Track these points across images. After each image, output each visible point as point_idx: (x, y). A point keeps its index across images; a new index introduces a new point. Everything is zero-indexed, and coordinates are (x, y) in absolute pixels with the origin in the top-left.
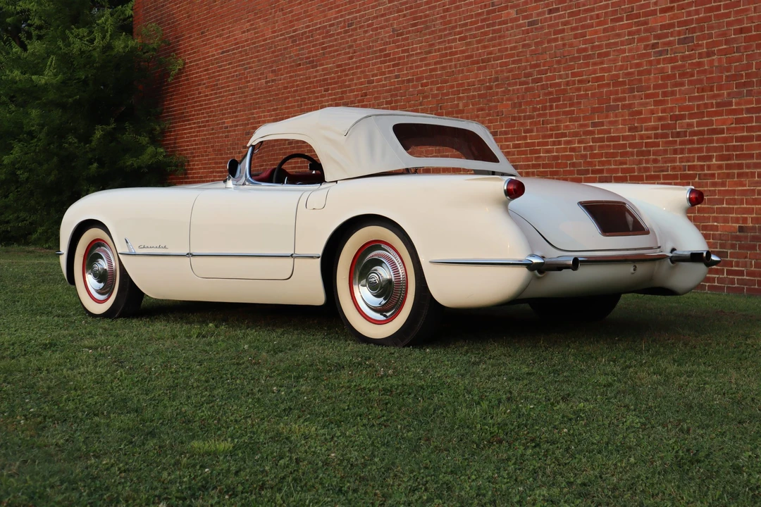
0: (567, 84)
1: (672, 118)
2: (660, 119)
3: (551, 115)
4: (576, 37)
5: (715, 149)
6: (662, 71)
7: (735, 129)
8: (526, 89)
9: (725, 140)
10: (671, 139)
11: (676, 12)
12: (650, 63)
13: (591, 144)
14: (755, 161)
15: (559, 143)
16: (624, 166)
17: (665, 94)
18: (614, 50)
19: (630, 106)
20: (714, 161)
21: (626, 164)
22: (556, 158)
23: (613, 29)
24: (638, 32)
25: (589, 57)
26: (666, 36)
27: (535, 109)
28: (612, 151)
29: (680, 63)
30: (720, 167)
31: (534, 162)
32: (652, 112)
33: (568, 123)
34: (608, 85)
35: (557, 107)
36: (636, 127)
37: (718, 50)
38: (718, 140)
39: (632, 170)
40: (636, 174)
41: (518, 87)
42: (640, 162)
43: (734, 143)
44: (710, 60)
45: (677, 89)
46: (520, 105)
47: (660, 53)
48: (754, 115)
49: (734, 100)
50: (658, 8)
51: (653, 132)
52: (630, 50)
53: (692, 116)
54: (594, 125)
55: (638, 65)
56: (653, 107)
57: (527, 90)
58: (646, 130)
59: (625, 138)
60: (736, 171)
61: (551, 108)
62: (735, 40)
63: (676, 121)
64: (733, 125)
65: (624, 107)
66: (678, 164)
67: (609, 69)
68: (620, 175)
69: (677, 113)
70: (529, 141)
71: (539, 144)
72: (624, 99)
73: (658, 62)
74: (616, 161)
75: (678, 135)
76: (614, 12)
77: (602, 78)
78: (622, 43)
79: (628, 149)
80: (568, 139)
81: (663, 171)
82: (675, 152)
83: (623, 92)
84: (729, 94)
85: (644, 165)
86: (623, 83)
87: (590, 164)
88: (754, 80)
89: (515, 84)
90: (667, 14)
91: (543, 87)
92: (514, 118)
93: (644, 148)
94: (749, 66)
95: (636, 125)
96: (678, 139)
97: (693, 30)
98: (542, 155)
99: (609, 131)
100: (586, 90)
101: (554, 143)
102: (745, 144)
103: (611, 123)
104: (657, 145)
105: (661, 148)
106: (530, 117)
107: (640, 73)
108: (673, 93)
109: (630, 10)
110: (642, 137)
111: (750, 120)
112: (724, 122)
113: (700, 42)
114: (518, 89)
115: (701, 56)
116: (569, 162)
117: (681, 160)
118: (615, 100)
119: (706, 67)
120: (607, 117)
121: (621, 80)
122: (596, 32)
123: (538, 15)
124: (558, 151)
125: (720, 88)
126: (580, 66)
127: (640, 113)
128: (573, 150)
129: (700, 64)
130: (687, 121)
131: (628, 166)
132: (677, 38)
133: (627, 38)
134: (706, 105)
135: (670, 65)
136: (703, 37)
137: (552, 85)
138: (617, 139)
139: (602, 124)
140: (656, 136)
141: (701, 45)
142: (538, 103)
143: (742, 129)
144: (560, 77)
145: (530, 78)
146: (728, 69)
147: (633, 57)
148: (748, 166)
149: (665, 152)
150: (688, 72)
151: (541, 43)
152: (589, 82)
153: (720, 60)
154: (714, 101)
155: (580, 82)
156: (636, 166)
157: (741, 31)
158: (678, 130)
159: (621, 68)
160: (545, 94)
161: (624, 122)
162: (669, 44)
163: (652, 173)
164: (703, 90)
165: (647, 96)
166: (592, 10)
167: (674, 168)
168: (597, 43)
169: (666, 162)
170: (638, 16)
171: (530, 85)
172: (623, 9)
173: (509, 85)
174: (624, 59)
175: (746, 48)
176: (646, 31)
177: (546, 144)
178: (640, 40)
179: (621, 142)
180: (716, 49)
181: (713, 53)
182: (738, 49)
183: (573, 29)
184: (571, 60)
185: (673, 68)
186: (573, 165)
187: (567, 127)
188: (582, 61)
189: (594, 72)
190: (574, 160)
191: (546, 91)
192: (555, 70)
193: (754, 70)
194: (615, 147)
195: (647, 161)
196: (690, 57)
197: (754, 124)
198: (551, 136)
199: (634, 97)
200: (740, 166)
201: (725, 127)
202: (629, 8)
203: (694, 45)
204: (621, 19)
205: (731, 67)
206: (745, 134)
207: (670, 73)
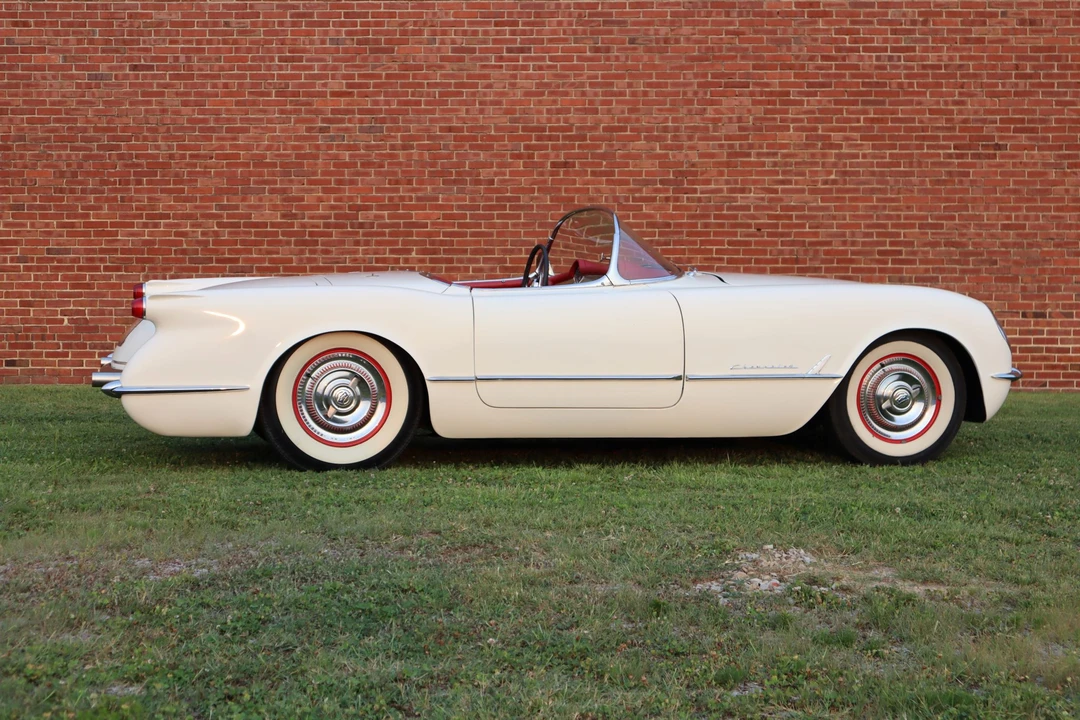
0: (171, 157)
1: (350, 208)
2: (333, 208)
3: (137, 191)
4: (185, 104)
5: (415, 243)
6: (336, 157)
7: (443, 224)
8: (84, 156)
9: (429, 234)
10: (349, 229)
11: (355, 98)
12: (318, 147)
13: (216, 229)
14: (469, 256)
15: (156, 225)
16: (275, 256)
17: (339, 182)
18: (256, 128)
19: (284, 191)
20: (414, 254)
21: (278, 253)
22: (153, 242)
23: (254, 103)
24: (295, 111)
25: (213, 130)
26: (342, 121)
27: (104, 182)
28: (253, 238)
29: (362, 151)
30: (422, 261)
31: (103, 246)
32: (320, 200)
33: (172, 203)
34: (247, 165)
35: (149, 182)
36: (295, 215)
37: (418, 145)
38: (418, 234)
39: (291, 261)
40: (294, 264)
41: (68, 152)
42: (302, 252)
43: (441, 238)
44: (407, 154)
45: (360, 178)
46: (74, 174)
47: (333, 138)
48: (468, 212)
49: (441, 196)
50: (328, 90)
51: (322, 221)
52: (283, 130)
53: (381, 208)
54: (223, 208)
55: (294, 148)
56: (320, 194)
57: (87, 158)
58: (312, 218)
59: (273, 225)
60: (444, 266)
61: (139, 182)
62: (441, 137)
63: (358, 211)
64: (440, 220)
65: (272, 191)
66: (361, 255)
67: (248, 148)
68: (267, 264)
69: (359, 203)
70: (92, 220)
71: (113, 225)
72: (275, 182)
73: (330, 147)
74: (260, 250)
75: (361, 225)
76: (254, 86)
77: (237, 156)
78: (270, 121)
79: (281, 237)
80: (171, 220)
81: (338, 263)
82: (357, 243)
83: (273, 174)
84: (434, 190)
85: (308, 255)
86: (274, 165)
87: (215, 251)
88: (468, 179)
89: (65, 148)
90: (342, 99)
91: (121, 157)
92: (61, 191)
93: (307, 237)
94: (461, 164)
95: (294, 211)
96: (361, 231)
97: (383, 121)
98: (119, 238)
99: (249, 216)
100: (206, 167)
101: (145, 225)
102: (455, 239)
103: (250, 207)
104: (330, 234)
105: (334, 238)
106: (93, 191)
107: (298, 156)
108: (352, 182)
109: (283, 86)
110: (303, 225)
111: (464, 216)
112: (428, 217)
113: (393, 134)
114: (69, 156)
115: (393, 147)
116: (174, 248)
117: (366, 252)
118: (256, 182)
119: (401, 160)
120: (244, 200)
121: (268, 160)
122: (223, 103)
123: (111, 68)
124: (151, 234)
125: (421, 182)
126: (196, 138)
127: (302, 199)
128: (184, 234)
129: (391, 156)
130: (374, 212)
131: (280, 256)
132: (358, 125)
133: (277, 115)
134: (402, 198)
135: (347, 153)
136: (398, 130)
137: (137, 157)
138: (265, 225)
139: (236, 207)
140: (327, 225)
141: (395, 137)
142: (110, 175)
143: (453, 225)
144: (158, 148)
145: (96, 144)
146: (433, 165)
147: (289, 138)
148: (460, 261)
149: (342, 243)
150: (375, 163)
151: (119, 103)
152: (211, 158)
153: (421, 155)
154: (414, 195)
155: (192, 156)
156: (294, 257)
157: (450, 129)
158: (360, 221)
159: (269, 148)
160: (126, 166)
161: (275, 207)
162: (347, 130)
163: (321, 264)
164: (397, 182)
165: (311, 182)
166: (218, 77)
167: (355, 260)
168: (224, 116)
169: (342, 253)
170: (297, 94)
171: (96, 152)
172: (270, 84)
173: (49, 147)
174: (273, 138)
175: (456, 147)
176: (308, 112)
177: (131, 225)
178: (297, 121)
179: (269, 229)
180: (415, 143)
181: (412, 147)
182: (446, 147)
183: (177, 94)
184: (176, 130)
185: (351, 156)
186: (184, 252)
187: (170, 207)
188: (197, 133)
189: (222, 147)
190: (185, 246)
191: (130, 162)
192: (145, 139)
193: (467, 168)
194: (257, 234)
195: (312, 252)
196: (378, 147)
197: (468, 221)
198: (140, 216)
199: (291, 181)
200: (451, 261)
201: (429, 221)
202: (281, 84)
203: (385, 136)
204: (269, 94)
205: (437, 163)
206: (456, 229)
207: (347, 160)
